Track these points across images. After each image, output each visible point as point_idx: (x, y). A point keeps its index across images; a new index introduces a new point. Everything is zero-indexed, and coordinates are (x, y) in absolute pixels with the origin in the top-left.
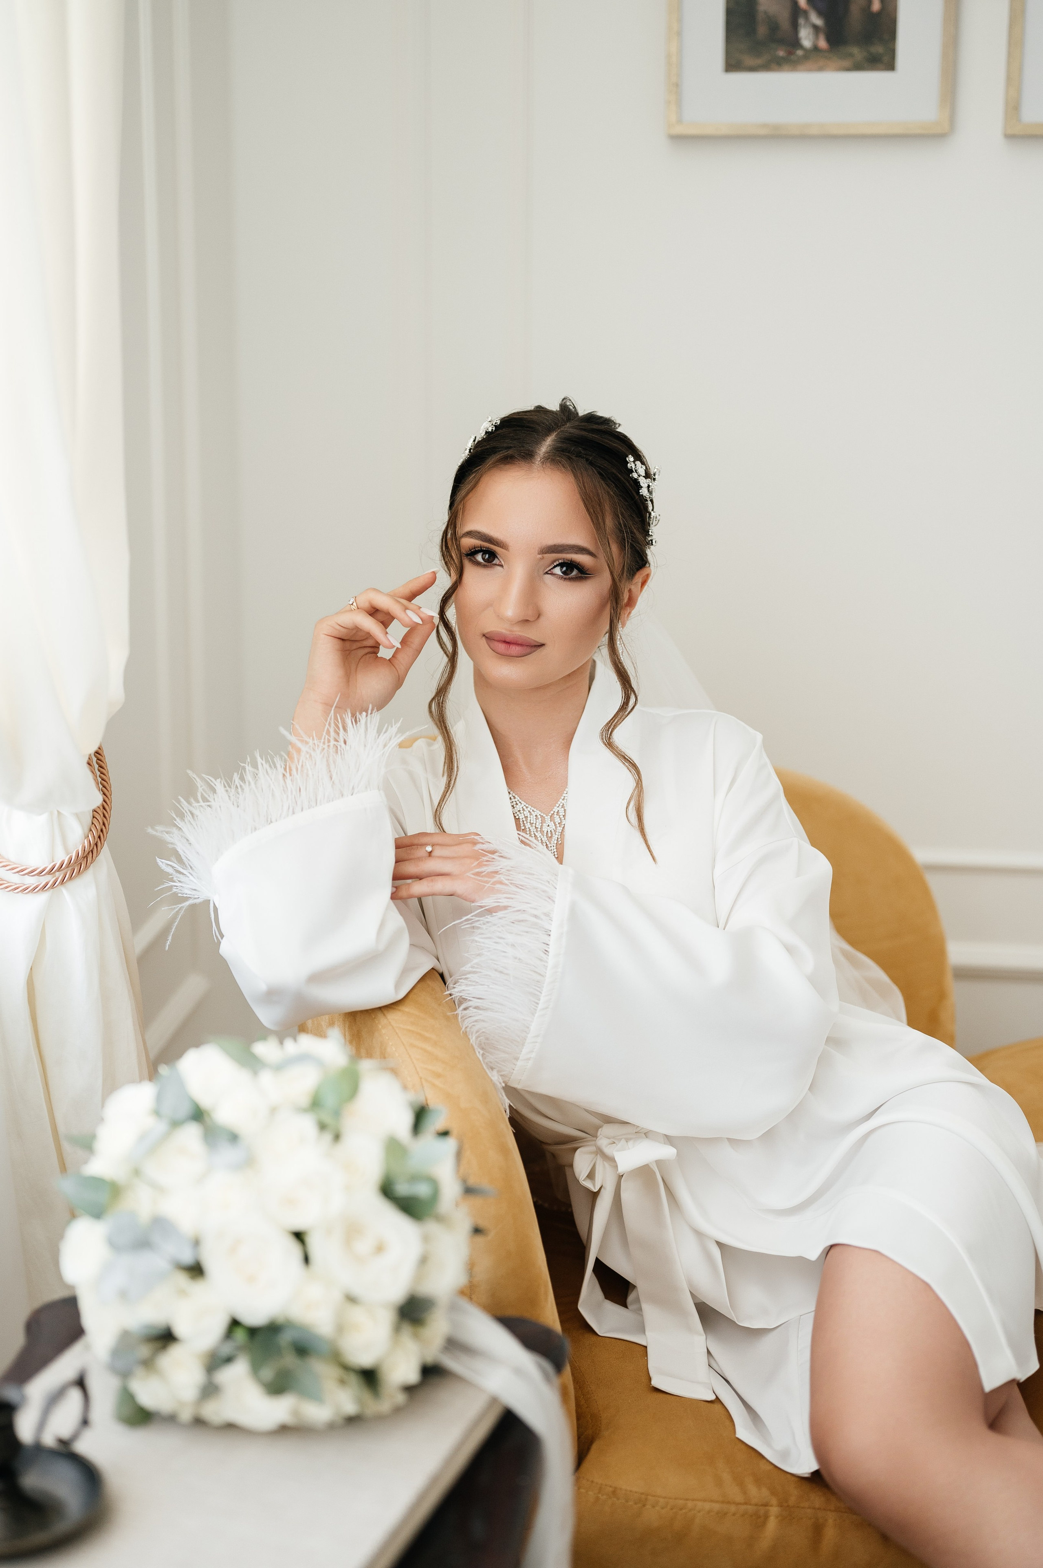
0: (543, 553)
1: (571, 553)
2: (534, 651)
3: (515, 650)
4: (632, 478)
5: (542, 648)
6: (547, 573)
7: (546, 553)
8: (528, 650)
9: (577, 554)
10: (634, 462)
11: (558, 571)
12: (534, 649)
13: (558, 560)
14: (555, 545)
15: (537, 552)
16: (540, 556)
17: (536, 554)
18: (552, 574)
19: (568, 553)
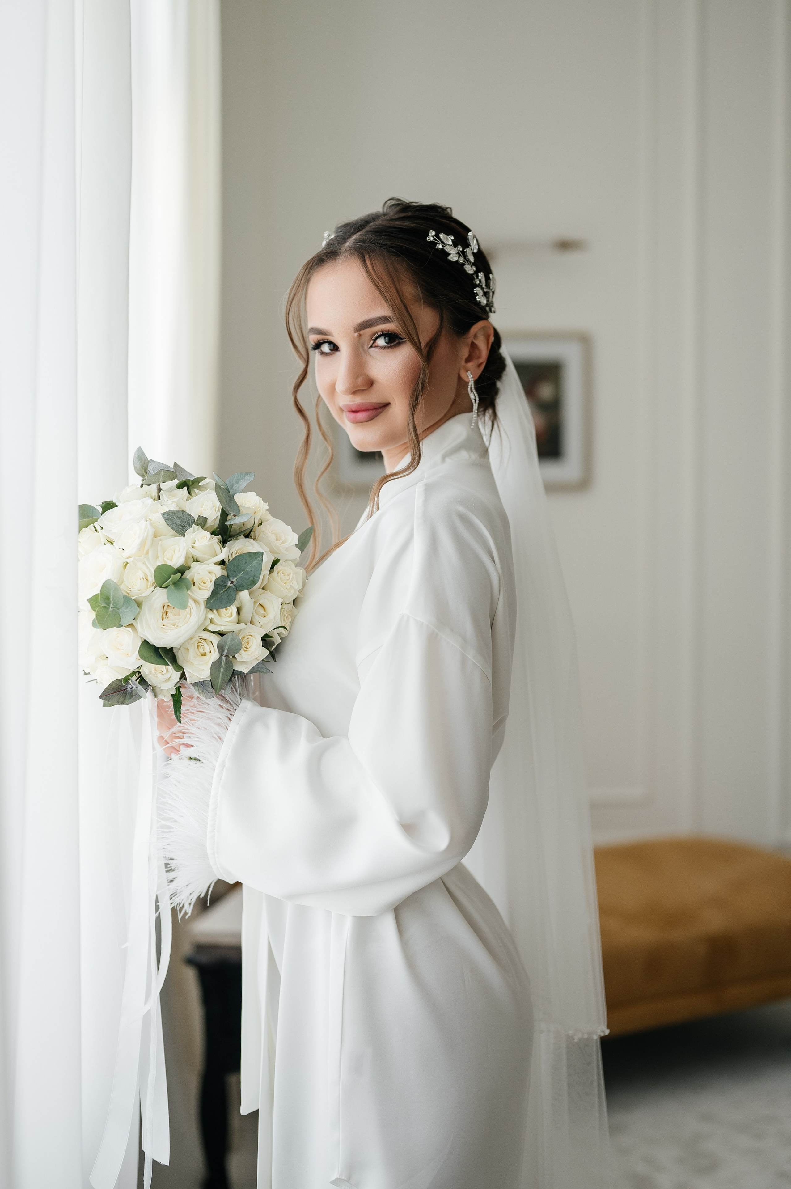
0: (358, 331)
1: (380, 324)
2: (381, 412)
3: (361, 416)
4: (438, 249)
5: (388, 408)
6: (371, 347)
7: (360, 331)
8: (373, 413)
9: (384, 323)
10: (437, 235)
11: (381, 342)
12: (380, 410)
13: (374, 334)
14: (364, 322)
15: (353, 331)
16: (356, 334)
17: (353, 333)
18: (376, 347)
19: (377, 325)
